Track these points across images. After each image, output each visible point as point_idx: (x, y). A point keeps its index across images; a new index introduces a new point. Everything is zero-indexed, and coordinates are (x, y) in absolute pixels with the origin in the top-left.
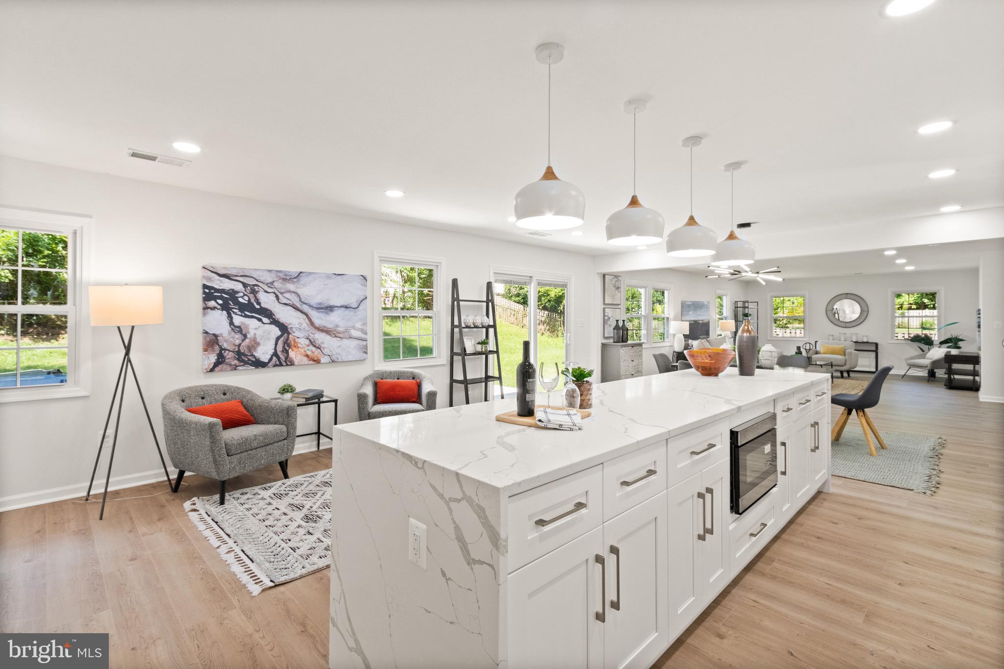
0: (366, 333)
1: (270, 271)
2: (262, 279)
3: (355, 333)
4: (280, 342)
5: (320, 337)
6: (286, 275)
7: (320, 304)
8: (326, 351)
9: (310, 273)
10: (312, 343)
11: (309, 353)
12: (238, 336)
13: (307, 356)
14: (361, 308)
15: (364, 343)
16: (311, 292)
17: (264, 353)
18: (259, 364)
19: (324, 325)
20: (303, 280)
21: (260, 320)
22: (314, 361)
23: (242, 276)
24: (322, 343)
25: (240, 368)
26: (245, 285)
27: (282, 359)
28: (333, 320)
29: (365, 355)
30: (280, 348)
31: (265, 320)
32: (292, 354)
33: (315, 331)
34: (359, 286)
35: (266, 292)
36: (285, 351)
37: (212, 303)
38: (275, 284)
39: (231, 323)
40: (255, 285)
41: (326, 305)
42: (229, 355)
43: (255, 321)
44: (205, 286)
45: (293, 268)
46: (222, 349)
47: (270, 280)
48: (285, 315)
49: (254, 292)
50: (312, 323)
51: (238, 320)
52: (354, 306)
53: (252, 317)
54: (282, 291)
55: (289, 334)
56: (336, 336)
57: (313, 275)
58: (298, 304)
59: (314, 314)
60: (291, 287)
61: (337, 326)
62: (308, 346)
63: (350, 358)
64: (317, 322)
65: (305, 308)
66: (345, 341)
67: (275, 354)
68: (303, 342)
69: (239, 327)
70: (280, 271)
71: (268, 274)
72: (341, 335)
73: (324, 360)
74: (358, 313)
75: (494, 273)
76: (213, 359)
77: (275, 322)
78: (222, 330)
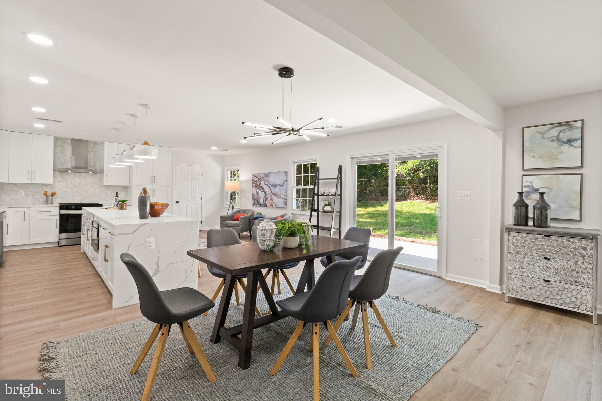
0: (286, 196)
1: (263, 173)
2: (261, 176)
3: (283, 196)
4: (265, 198)
5: (273, 197)
6: (266, 174)
7: (273, 184)
8: (274, 202)
9: (271, 173)
10: (271, 199)
11: (271, 203)
12: (257, 195)
13: (270, 204)
14: (284, 185)
15: (285, 200)
16: (272, 180)
17: (261, 201)
18: (261, 205)
19: (274, 192)
20: (270, 175)
21: (261, 190)
22: (272, 206)
23: (258, 176)
24: (274, 199)
25: (257, 205)
26: (259, 179)
27: (265, 205)
28: (276, 190)
29: (285, 206)
30: (264, 200)
31: (262, 190)
32: (267, 202)
33: (272, 195)
34: (284, 176)
35: (262, 181)
36: (266, 201)
37: (253, 185)
38: (264, 178)
39: (256, 191)
40: (260, 179)
41: (274, 185)
42: (256, 201)
43: (260, 190)
44: (253, 180)
45: (267, 172)
46: (255, 199)
47: (263, 176)
48: (266, 189)
49: (260, 181)
50: (271, 192)
51: (257, 190)
52: (282, 185)
53: (260, 189)
54: (265, 180)
55: (266, 195)
56: (277, 197)
57: (272, 173)
58: (268, 184)
59: (272, 188)
60: (267, 178)
61: (277, 193)
62: (270, 200)
63: (281, 206)
64: (273, 191)
65: (270, 186)
66: (280, 199)
67: (263, 202)
68: (269, 198)
69: (257, 192)
70: (265, 173)
71: (262, 174)
72: (278, 197)
73: (274, 206)
74: (283, 187)
75: (351, 158)
76: (253, 202)
77: (264, 191)
78: (255, 193)
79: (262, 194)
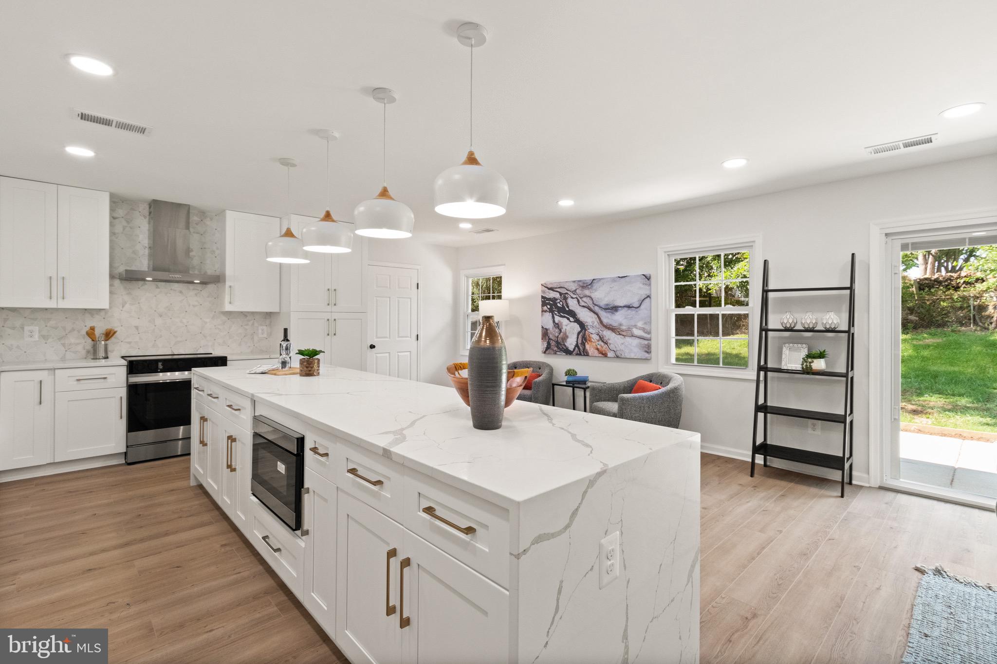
0: (649, 333)
1: (574, 282)
2: (570, 288)
3: (637, 332)
4: (580, 336)
5: (608, 334)
6: (584, 283)
7: (607, 305)
8: (611, 347)
9: (600, 279)
10: (601, 339)
11: (599, 347)
12: (557, 330)
13: (598, 349)
14: (642, 307)
15: (646, 342)
16: (601, 295)
17: (571, 343)
18: (568, 352)
19: (611, 323)
20: (595, 286)
21: (568, 319)
22: (603, 354)
23: (559, 288)
24: (609, 339)
25: (558, 353)
26: (561, 294)
27: (581, 351)
28: (618, 318)
29: (647, 355)
30: (580, 342)
31: (572, 319)
32: (587, 346)
33: (603, 329)
34: (641, 285)
35: (572, 298)
36: (583, 344)
37: (545, 308)
38: (577, 291)
39: (554, 321)
40: (567, 293)
41: (611, 306)
42: (553, 343)
43: (565, 320)
44: (543, 297)
45: (588, 277)
46: (550, 339)
47: (574, 289)
48: (585, 315)
49: (565, 299)
50: (601, 322)
51: (557, 319)
52: (636, 305)
53: (565, 317)
54: (582, 296)
55: (586, 330)
56: (620, 334)
57: (602, 281)
58: (591, 306)
59: (603, 314)
60: (587, 292)
61: (621, 325)
62: (598, 341)
63: (632, 356)
64: (605, 321)
65: (596, 309)
66: (628, 339)
67: (577, 345)
68: (595, 337)
69: (557, 324)
70: (580, 281)
71: (572, 284)
72: (624, 333)
73: (611, 354)
74: (639, 312)
75: (886, 235)
76: (545, 345)
77: (577, 321)
78: (550, 325)
79: (571, 329)
